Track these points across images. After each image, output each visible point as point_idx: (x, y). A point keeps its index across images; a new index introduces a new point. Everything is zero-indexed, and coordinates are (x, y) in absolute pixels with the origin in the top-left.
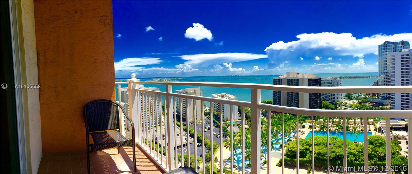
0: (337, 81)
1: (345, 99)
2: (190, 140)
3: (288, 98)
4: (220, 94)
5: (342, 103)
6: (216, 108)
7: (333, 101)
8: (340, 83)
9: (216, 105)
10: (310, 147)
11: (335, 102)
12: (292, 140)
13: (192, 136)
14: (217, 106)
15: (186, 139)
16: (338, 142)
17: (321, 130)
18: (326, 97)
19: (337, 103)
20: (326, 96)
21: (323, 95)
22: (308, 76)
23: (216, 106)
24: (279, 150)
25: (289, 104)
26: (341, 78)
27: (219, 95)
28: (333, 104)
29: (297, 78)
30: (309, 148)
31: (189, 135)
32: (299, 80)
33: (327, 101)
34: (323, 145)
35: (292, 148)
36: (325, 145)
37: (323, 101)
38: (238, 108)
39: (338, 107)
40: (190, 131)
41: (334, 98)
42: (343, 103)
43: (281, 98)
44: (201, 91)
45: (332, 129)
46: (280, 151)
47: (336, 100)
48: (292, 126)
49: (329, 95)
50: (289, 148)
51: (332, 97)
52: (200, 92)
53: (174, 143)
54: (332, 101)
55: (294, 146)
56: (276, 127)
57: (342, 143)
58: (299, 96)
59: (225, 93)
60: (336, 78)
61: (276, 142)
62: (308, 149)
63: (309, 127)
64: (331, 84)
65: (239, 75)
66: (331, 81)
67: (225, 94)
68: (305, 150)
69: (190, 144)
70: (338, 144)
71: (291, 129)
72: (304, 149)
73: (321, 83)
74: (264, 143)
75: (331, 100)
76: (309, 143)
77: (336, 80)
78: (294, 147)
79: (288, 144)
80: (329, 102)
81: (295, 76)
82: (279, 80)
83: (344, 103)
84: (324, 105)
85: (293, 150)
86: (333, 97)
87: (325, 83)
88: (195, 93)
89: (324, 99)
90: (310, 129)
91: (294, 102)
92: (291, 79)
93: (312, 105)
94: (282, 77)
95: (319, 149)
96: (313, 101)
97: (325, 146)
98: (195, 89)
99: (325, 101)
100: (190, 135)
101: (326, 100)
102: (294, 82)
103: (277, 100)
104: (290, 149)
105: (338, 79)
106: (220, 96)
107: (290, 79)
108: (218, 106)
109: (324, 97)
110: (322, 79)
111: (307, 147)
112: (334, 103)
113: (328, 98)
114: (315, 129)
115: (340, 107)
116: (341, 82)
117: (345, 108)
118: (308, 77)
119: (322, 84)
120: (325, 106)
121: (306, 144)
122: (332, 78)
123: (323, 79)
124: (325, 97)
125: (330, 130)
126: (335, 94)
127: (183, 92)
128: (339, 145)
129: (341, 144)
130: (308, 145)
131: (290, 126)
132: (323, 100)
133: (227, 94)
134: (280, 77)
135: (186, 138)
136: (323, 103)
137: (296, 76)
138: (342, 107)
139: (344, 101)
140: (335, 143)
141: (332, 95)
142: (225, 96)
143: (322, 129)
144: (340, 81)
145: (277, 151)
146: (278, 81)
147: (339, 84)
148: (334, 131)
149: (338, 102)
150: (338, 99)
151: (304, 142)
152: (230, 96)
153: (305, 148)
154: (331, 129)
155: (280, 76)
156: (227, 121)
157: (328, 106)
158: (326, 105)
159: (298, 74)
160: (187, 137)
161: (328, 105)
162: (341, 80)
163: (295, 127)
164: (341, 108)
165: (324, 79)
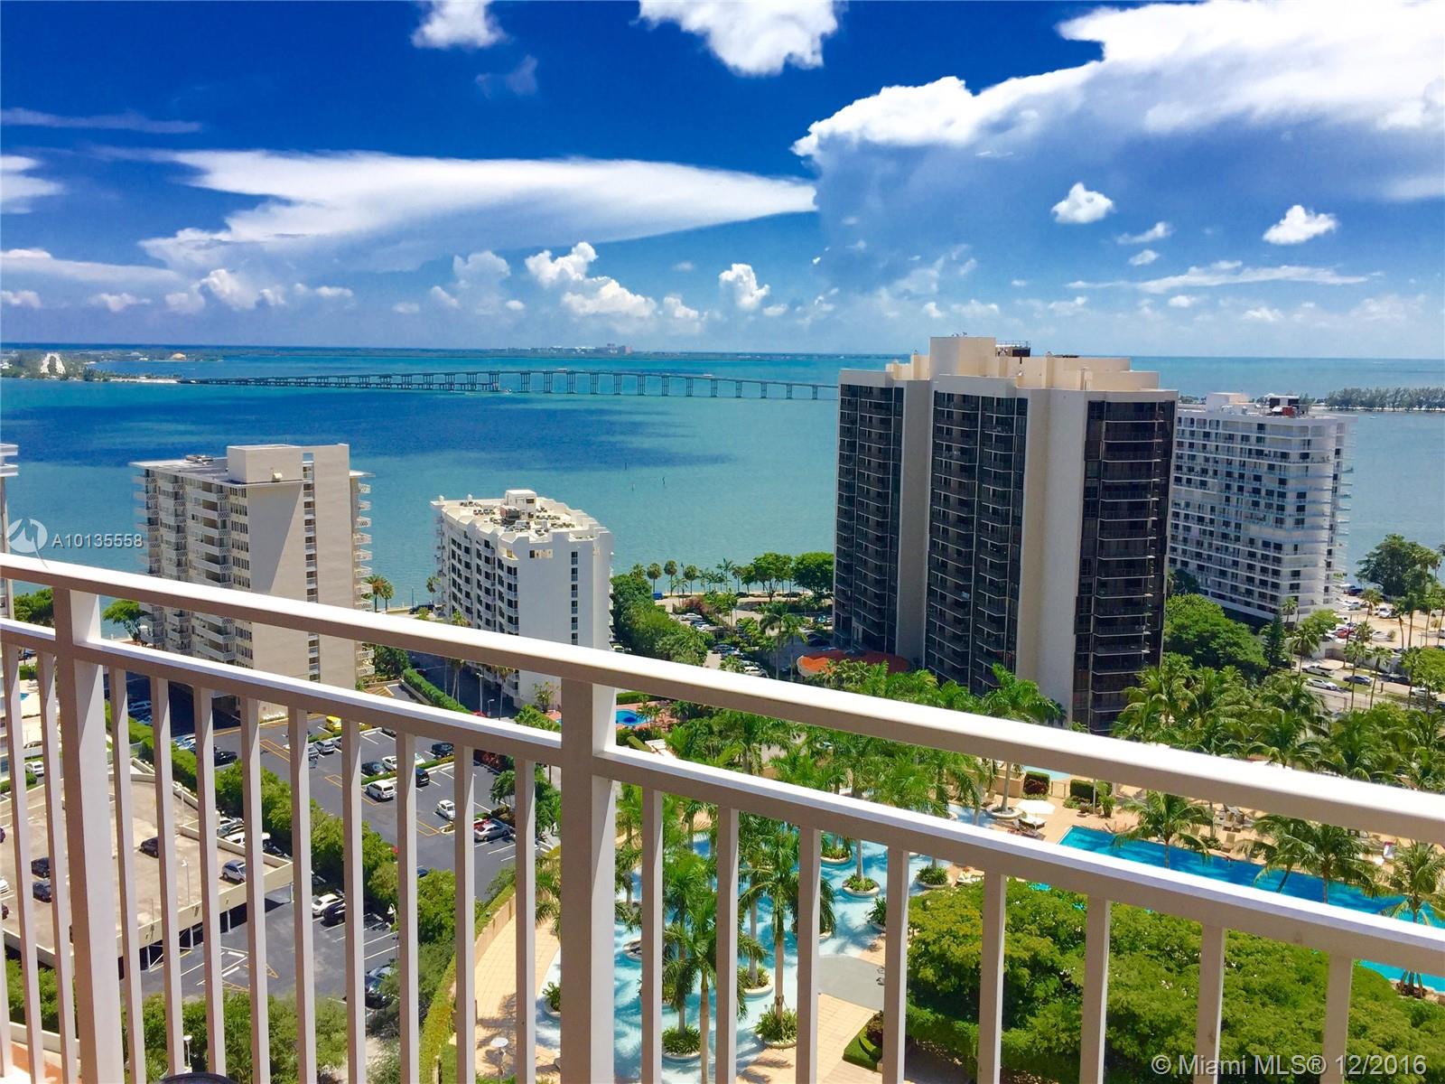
0: (1304, 429)
1: (1354, 599)
2: (269, 874)
3: (933, 544)
4: (496, 503)
5: (1330, 633)
6: (468, 610)
7: (1261, 607)
8: (1332, 446)
9: (465, 587)
10: (1063, 951)
11: (1271, 616)
12: (951, 880)
13: (281, 841)
14: (475, 592)
15: (231, 874)
16: (1268, 953)
17: (1147, 833)
18: (1201, 568)
19: (1290, 626)
20: (1199, 555)
21: (1180, 547)
22: (1088, 376)
23: (468, 595)
24: (863, 946)
25: (943, 597)
26: (1344, 402)
27: (488, 511)
28: (1256, 624)
29: (1010, 388)
30: (1057, 957)
31: (261, 836)
32: (1023, 403)
33: (1208, 600)
34: (1155, 953)
35: (945, 942)
36: (1169, 955)
37: (1179, 600)
38: (616, 614)
39: (1295, 659)
40: (268, 806)
41: (1270, 579)
42: (1332, 626)
43: (894, 544)
44: (353, 474)
45: (1230, 839)
46: (873, 948)
47: (1285, 596)
48: (954, 774)
49: (1237, 552)
50: (931, 937)
51: (1251, 567)
52: (352, 480)
53: (119, 927)
54: (1256, 602)
55: (965, 929)
56: (853, 767)
57: (1298, 970)
58: (1017, 539)
59: (528, 492)
60: (1295, 406)
61: (848, 883)
62: (1053, 970)
63: (1072, 793)
64: (1260, 453)
65: (622, 349)
66: (1261, 427)
67: (531, 501)
68: (1025, 972)
69: (270, 905)
70: (1263, 974)
71: (951, 790)
72: (1024, 964)
73: (1175, 440)
74: (769, 884)
75: (1249, 592)
76: (1060, 917)
77: (1300, 420)
78: (965, 936)
79: (925, 908)
80: (1230, 614)
81: (994, 370)
82: (886, 392)
83: (1345, 634)
84: (1182, 627)
85: (957, 953)
86: (1264, 570)
87: (1211, 444)
88: (308, 487)
89: (1186, 583)
90: (1077, 811)
91: (979, 580)
92: (959, 390)
93: (1098, 621)
94: (904, 374)
95: (1123, 979)
96: (1103, 585)
97: (1172, 965)
98: (308, 456)
99: (1196, 597)
100: (267, 836)
101: (1196, 590)
102: (987, 421)
103: (866, 553)
104: (934, 942)
105: (1318, 412)
106: (498, 517)
107: (950, 396)
108: (482, 594)
109: (1185, 564)
110: (1182, 411)
111: (1045, 947)
112: (1265, 622)
113: (1223, 574)
114: (1107, 815)
115: (1306, 665)
116: (1339, 440)
117: (1349, 674)
118: (1090, 388)
119: (1187, 452)
120: (1190, 636)
121: (1033, 927)
122: (1274, 402)
123: (1196, 411)
124: (1193, 563)
125: (1212, 841)
126: (1278, 547)
127: (208, 478)
128: (1268, 980)
129: (1287, 980)
130: (1051, 932)
131: (940, 767)
132: (1179, 589)
133: (539, 502)
134: (888, 378)
135: (230, 867)
136: (1179, 611)
137: (1004, 370)
138: (1329, 664)
139: (1345, 609)
140: (1243, 959)
141: (1259, 552)
142: (524, 519)
143: (1156, 823)
144: (1333, 431)
145: (854, 952)
146: (878, 406)
147: (1324, 460)
148: (1241, 857)
149: (1292, 618)
150: (1294, 587)
151: (1024, 908)
152: (565, 518)
153: (1026, 956)
154: (1222, 836)
155: (889, 367)
156: (545, 712)
157: (1214, 645)
158: (1199, 635)
159: (1022, 353)
160: (248, 854)
161: (1214, 636)
162: (1340, 427)
163: (975, 780)
164: (1325, 674)
165: (1210, 405)
